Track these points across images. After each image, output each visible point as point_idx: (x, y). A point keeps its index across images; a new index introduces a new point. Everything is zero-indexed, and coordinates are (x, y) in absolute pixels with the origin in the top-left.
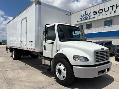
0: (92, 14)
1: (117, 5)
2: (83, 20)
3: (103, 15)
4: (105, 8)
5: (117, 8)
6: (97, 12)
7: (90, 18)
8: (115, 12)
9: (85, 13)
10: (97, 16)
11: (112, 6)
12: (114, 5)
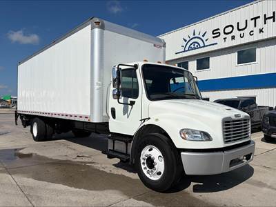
0: (209, 35)
1: (265, 15)
2: (189, 50)
3: (233, 38)
4: (238, 23)
5: (265, 23)
6: (221, 31)
7: (204, 46)
8: (261, 31)
9: (194, 34)
10: (219, 40)
11: (255, 19)
12: (259, 17)
